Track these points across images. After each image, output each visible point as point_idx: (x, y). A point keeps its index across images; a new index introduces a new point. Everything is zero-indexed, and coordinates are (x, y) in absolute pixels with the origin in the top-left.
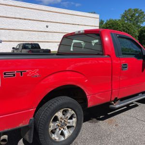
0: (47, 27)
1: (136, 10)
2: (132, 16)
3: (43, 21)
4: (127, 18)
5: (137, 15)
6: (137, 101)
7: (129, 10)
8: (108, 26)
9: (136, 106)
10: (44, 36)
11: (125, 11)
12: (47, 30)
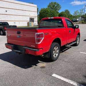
0: (6, 11)
1: (55, 3)
2: (53, 6)
3: (4, 8)
4: (51, 7)
5: (56, 6)
6: (70, 46)
7: (52, 3)
8: (43, 12)
9: (71, 47)
10: (5, 17)
11: (50, 3)
12: (6, 13)
